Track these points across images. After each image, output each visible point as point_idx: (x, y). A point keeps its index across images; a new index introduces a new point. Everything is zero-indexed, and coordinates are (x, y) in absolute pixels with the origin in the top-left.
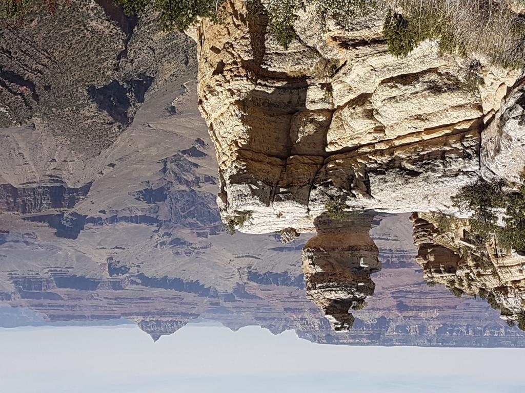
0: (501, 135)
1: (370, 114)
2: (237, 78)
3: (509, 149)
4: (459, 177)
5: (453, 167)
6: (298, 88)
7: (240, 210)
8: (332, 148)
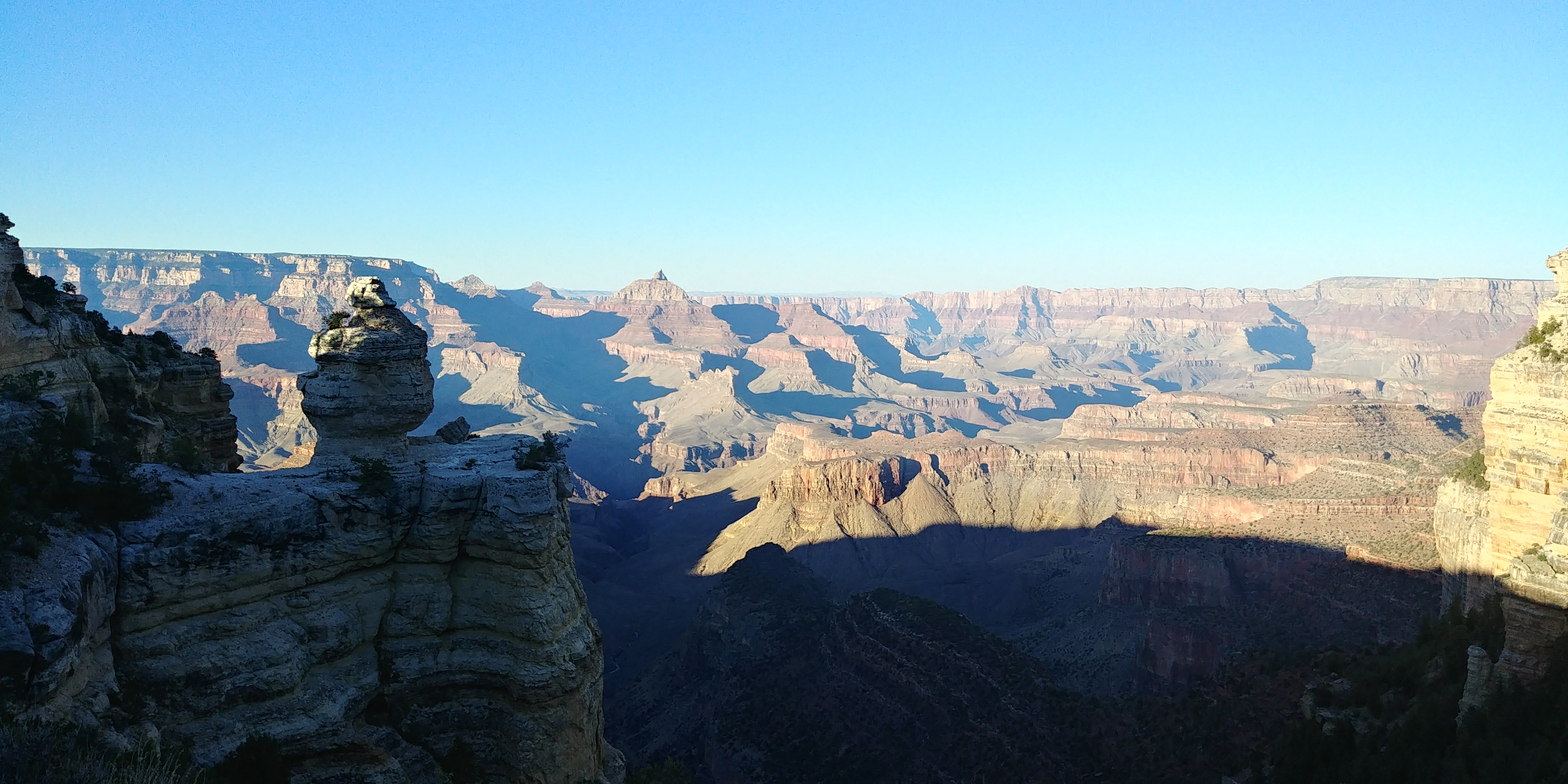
0: (80, 608)
1: (313, 633)
2: (541, 684)
3: (66, 583)
4: (157, 534)
5: (167, 550)
6: (438, 673)
7: (536, 472)
8: (381, 576)
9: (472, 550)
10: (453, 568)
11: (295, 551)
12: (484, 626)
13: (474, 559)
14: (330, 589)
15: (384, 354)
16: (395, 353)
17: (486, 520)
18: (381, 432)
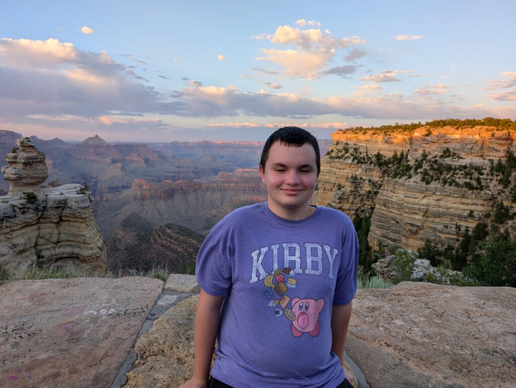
1: (15, 246)
2: (89, 255)
6: (56, 255)
7: (83, 195)
8: (35, 227)
9: (64, 218)
10: (58, 224)
11: (7, 221)
12: (69, 240)
13: (65, 221)
14: (19, 232)
15: (32, 160)
16: (35, 160)
17: (68, 209)
18: (31, 184)
